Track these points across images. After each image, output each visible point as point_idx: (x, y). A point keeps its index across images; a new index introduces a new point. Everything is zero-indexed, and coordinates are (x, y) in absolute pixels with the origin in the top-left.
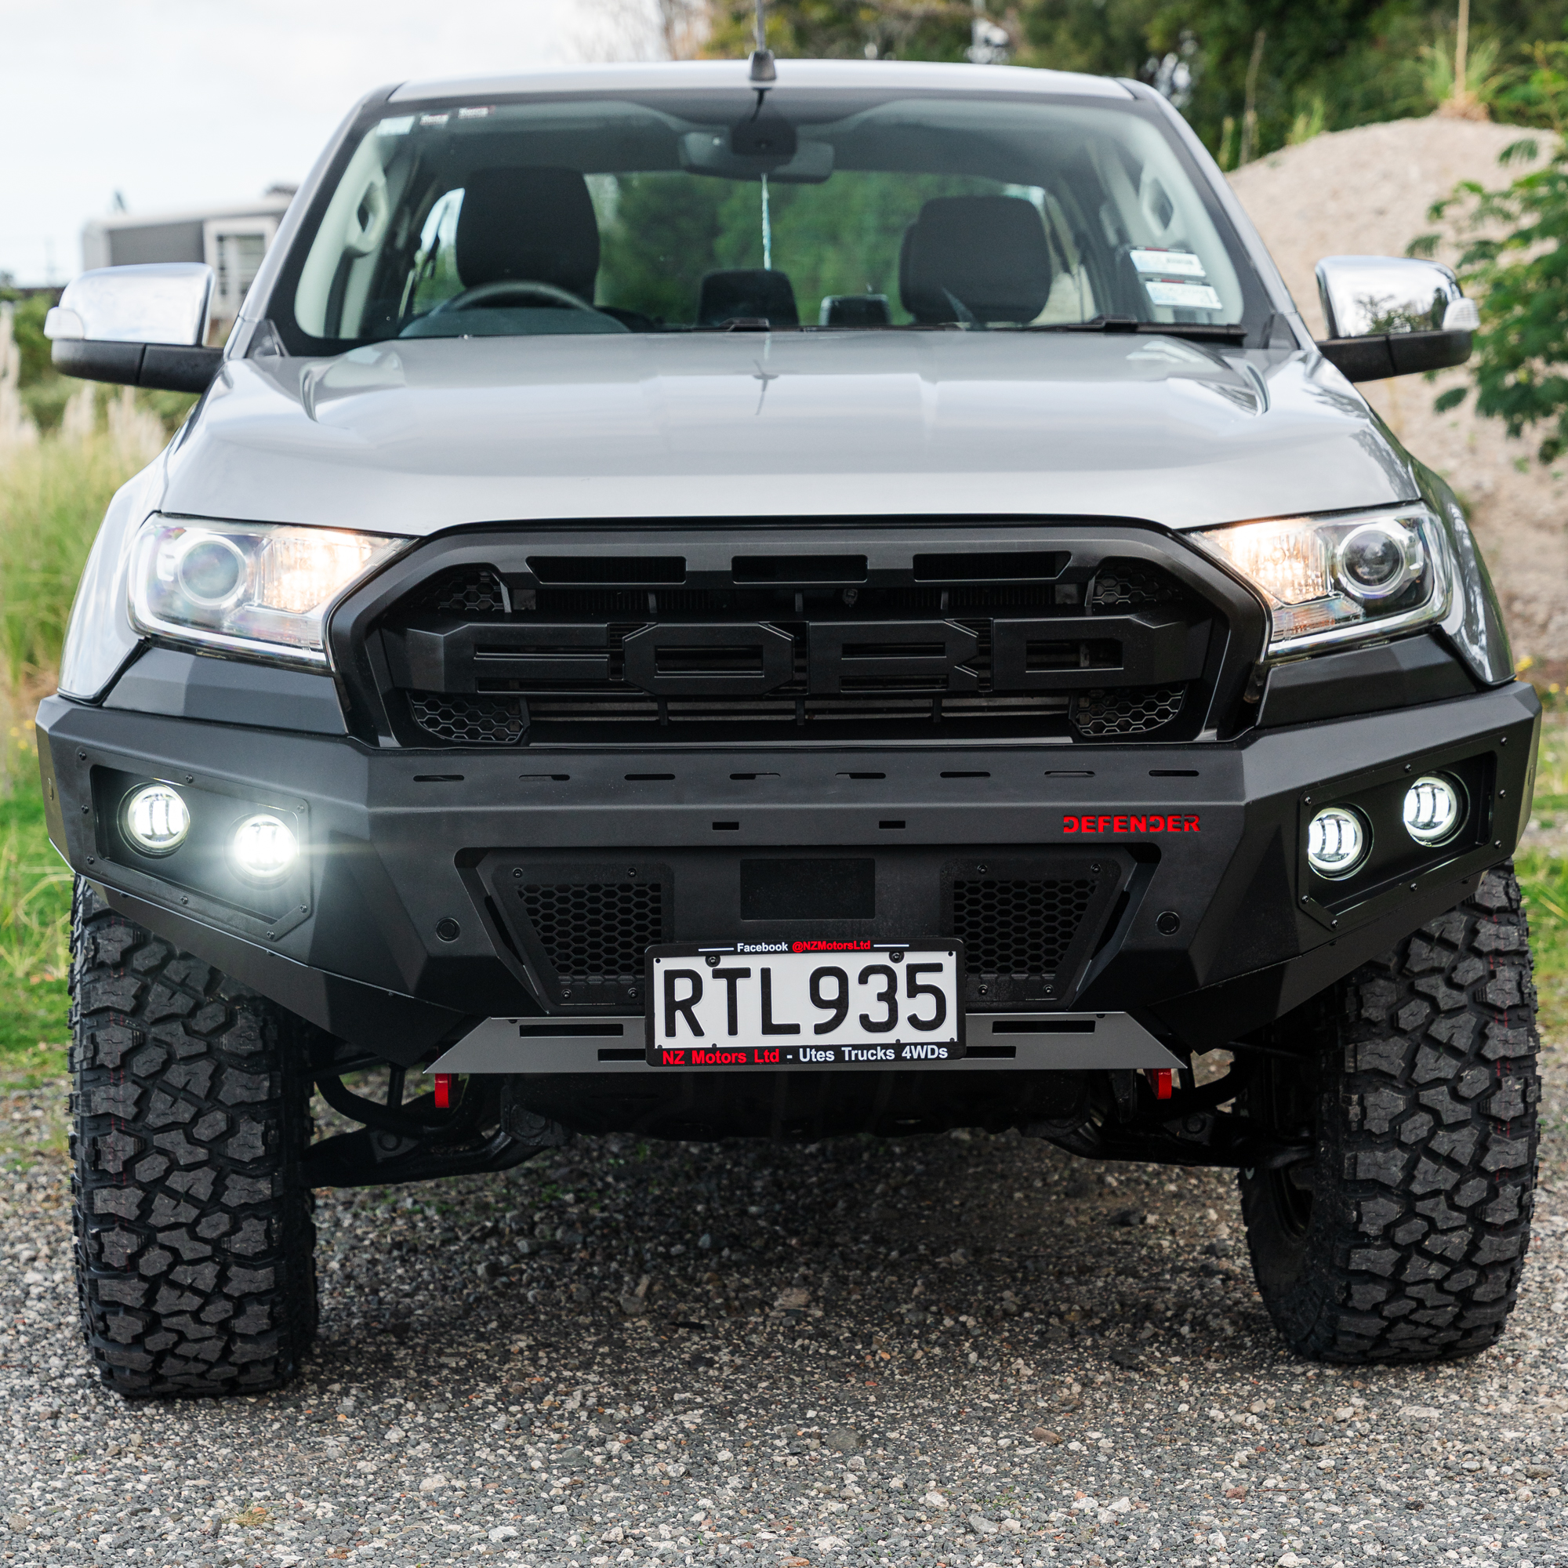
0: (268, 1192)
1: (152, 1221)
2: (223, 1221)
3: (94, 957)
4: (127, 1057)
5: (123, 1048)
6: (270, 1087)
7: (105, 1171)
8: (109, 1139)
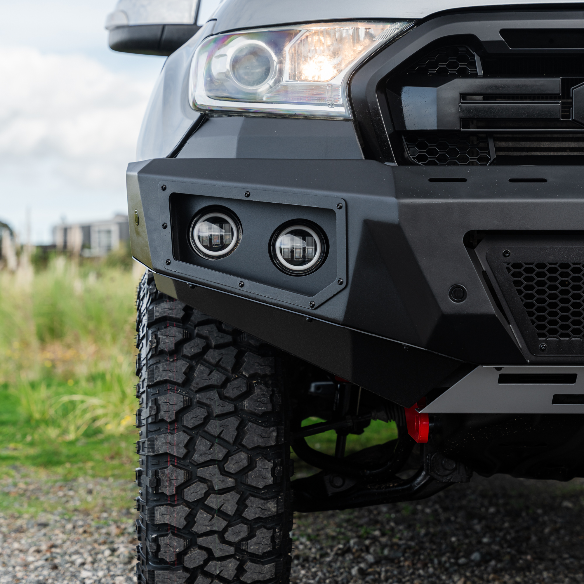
0: (274, 510)
1: (195, 529)
2: (243, 530)
3: (156, 347)
4: (180, 413)
5: (177, 408)
6: (277, 436)
7: (163, 494)
8: (167, 471)
